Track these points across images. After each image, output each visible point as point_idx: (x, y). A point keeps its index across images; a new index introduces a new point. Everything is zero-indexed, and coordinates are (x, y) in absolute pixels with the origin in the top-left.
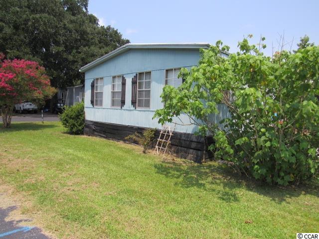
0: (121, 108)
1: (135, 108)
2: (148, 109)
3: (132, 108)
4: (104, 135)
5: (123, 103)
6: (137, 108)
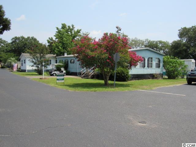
3: (147, 68)
5: (144, 66)
6: (149, 68)
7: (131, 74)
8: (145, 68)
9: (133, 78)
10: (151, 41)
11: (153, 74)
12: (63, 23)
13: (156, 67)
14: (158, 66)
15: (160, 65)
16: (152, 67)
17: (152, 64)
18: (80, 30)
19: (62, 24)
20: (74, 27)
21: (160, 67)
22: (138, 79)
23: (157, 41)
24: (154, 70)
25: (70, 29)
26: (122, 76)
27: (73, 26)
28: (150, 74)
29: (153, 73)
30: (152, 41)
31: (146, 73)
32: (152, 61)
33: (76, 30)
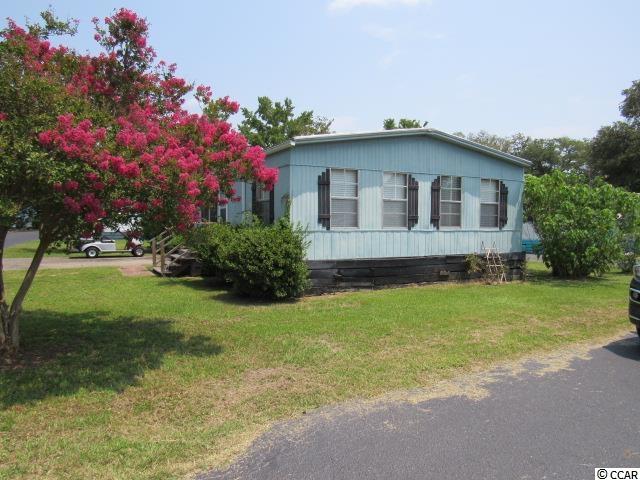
0: (409, 229)
1: (438, 228)
2: (458, 228)
3: (432, 228)
4: (368, 284)
5: (412, 220)
6: (441, 228)
7: (328, 262)
8: (417, 227)
9: (337, 280)
10: (533, 139)
11: (464, 257)
12: (262, 96)
13: (483, 224)
14: (496, 217)
15: (504, 212)
16: (457, 222)
17: (458, 208)
18: (310, 114)
19: (260, 100)
20: (292, 105)
21: (504, 221)
22: (376, 286)
23: (551, 138)
24: (471, 239)
25: (281, 113)
26: (249, 273)
27: (288, 103)
28: (448, 257)
29: (465, 252)
30: (535, 142)
31: (422, 254)
32: (458, 195)
33: (296, 114)
